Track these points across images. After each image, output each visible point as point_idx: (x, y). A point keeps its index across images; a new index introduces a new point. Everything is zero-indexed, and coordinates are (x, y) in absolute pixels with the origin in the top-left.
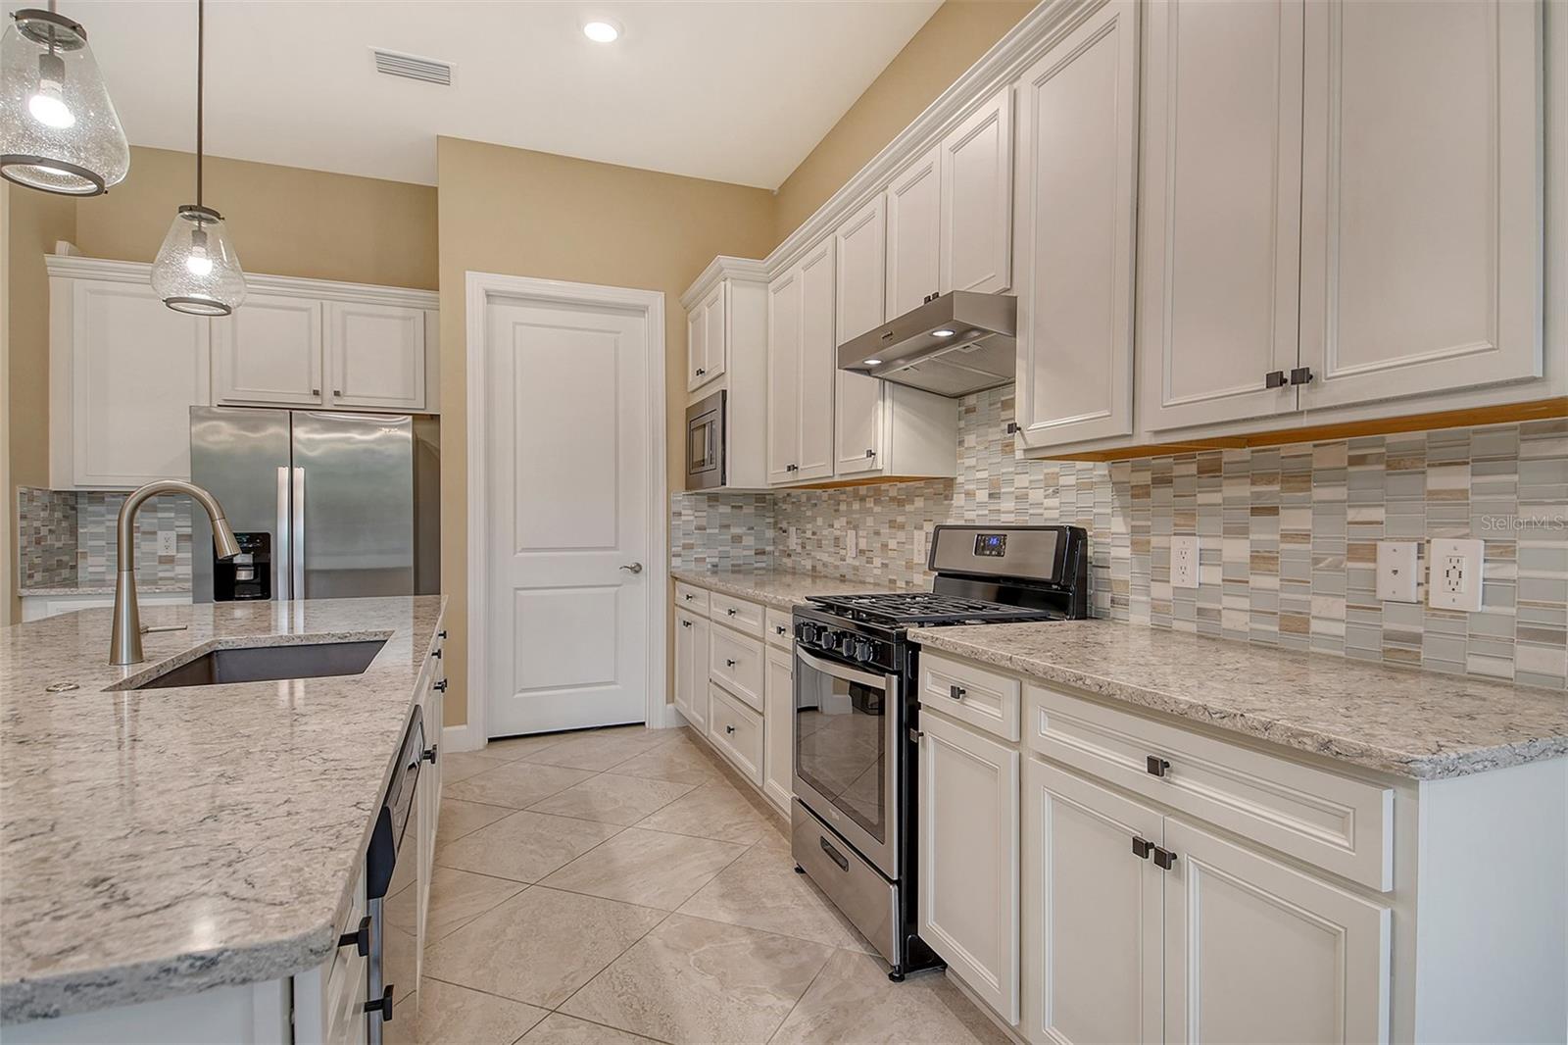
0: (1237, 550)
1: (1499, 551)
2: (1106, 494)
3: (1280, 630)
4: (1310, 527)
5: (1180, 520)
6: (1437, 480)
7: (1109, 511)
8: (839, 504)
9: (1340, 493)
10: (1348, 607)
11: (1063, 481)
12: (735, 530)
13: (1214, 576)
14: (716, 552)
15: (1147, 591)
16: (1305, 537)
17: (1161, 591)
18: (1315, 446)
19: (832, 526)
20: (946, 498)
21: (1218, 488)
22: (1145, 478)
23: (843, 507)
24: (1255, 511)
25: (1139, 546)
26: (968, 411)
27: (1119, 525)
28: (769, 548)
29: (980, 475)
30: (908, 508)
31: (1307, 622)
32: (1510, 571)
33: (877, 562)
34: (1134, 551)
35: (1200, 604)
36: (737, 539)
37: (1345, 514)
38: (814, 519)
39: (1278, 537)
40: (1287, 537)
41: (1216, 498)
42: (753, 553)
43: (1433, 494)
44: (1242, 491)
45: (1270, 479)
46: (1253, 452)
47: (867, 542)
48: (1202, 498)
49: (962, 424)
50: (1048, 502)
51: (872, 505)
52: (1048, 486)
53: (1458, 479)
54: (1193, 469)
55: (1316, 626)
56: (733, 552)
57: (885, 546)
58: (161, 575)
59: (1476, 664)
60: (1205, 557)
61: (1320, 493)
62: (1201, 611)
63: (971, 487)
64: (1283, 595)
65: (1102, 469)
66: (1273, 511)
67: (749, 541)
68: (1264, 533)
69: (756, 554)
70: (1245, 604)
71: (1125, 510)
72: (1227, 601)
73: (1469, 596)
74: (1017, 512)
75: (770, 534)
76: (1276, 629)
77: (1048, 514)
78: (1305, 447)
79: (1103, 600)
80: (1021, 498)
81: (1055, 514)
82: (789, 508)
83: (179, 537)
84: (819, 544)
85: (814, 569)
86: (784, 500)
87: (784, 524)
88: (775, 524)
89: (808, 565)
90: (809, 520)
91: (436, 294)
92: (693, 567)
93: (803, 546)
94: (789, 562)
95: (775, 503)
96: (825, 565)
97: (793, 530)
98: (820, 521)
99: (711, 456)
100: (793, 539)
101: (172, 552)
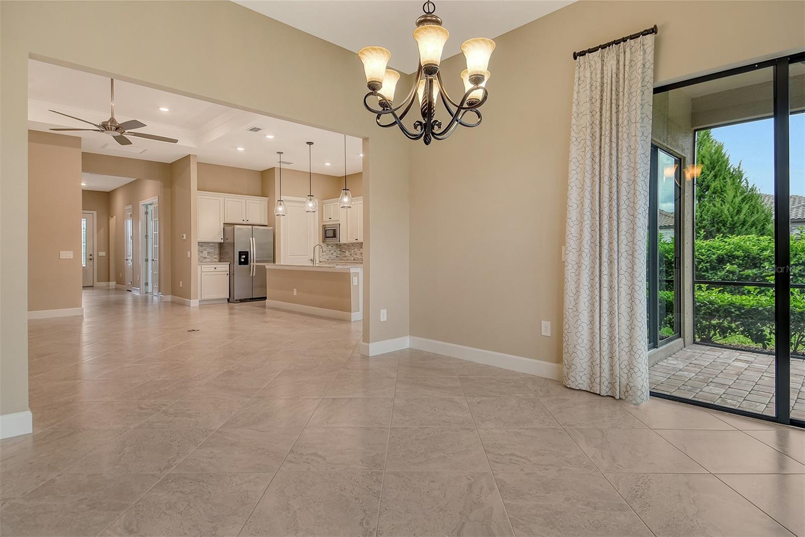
12: (332, 252)
14: (328, 257)
28: (339, 256)
36: (332, 254)
38: (354, 249)
42: (335, 257)
56: (332, 257)
67: (334, 254)
75: (339, 252)
82: (345, 247)
83: (208, 253)
84: (356, 254)
85: (354, 259)
86: (344, 245)
87: (344, 251)
88: (340, 250)
89: (353, 258)
90: (353, 249)
91: (267, 198)
92: (323, 260)
93: (351, 255)
94: (346, 258)
95: (340, 245)
96: (358, 258)
97: (347, 252)
98: (356, 250)
99: (334, 236)
100: (347, 253)
101: (206, 256)
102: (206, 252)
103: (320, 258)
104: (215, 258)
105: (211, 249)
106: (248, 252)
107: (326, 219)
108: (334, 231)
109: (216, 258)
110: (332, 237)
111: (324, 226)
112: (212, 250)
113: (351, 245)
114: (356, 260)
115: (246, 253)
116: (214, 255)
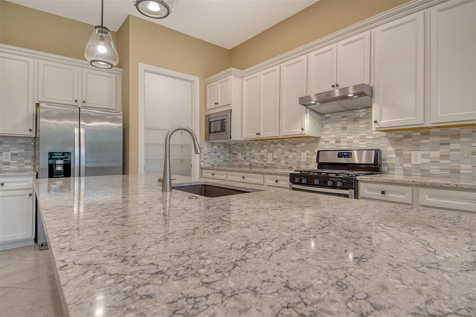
0: (435, 154)
2: (386, 140)
3: (450, 173)
4: (460, 148)
5: (415, 147)
7: (387, 145)
8: (264, 145)
9: (469, 139)
10: (472, 166)
11: (367, 137)
12: (218, 154)
13: (428, 161)
14: (213, 161)
15: (402, 165)
16: (459, 150)
17: (406, 165)
18: (461, 128)
19: (260, 152)
20: (316, 143)
21: (428, 138)
22: (402, 136)
23: (265, 146)
24: (441, 144)
25: (398, 153)
26: (326, 118)
27: (390, 149)
28: (227, 159)
29: (331, 136)
30: (298, 146)
31: (459, 171)
33: (283, 162)
35: (421, 168)
36: (219, 156)
37: (471, 144)
38: (251, 150)
39: (449, 150)
40: (451, 150)
41: (428, 141)
42: (223, 161)
44: (438, 139)
45: (447, 136)
46: (441, 130)
47: (278, 156)
48: (422, 141)
49: (324, 122)
50: (360, 143)
51: (280, 145)
52: (360, 139)
54: (419, 134)
55: (462, 171)
56: (218, 161)
57: (287, 157)
58: (3, 169)
60: (423, 156)
61: (463, 140)
62: (422, 170)
63: (327, 139)
64: (451, 165)
65: (384, 134)
66: (448, 144)
67: (222, 157)
68: (444, 150)
69: (224, 161)
70: (438, 167)
71: (392, 145)
72: (432, 167)
74: (348, 146)
75: (228, 155)
76: (449, 173)
77: (361, 146)
78: (459, 129)
79: (384, 168)
80: (350, 142)
81: (365, 146)
82: (237, 147)
83: (12, 155)
84: (253, 157)
85: (250, 165)
86: (235, 144)
87: (235, 152)
88: (230, 152)
89: (248, 164)
90: (248, 150)
91: (121, 70)
92: (207, 165)
93: (245, 158)
94: (237, 164)
95: (230, 145)
96: (256, 164)
97: (239, 154)
98: (253, 151)
99: (223, 130)
100: (240, 156)
101: (9, 160)
102: (9, 154)
103: (202, 164)
104: (27, 164)
105: (19, 148)
106: (69, 153)
107: (210, 105)
108: (223, 122)
109: (30, 164)
110: (219, 132)
111: (208, 117)
112: (22, 151)
113: (245, 144)
114: (254, 167)
115: (66, 155)
116: (26, 158)
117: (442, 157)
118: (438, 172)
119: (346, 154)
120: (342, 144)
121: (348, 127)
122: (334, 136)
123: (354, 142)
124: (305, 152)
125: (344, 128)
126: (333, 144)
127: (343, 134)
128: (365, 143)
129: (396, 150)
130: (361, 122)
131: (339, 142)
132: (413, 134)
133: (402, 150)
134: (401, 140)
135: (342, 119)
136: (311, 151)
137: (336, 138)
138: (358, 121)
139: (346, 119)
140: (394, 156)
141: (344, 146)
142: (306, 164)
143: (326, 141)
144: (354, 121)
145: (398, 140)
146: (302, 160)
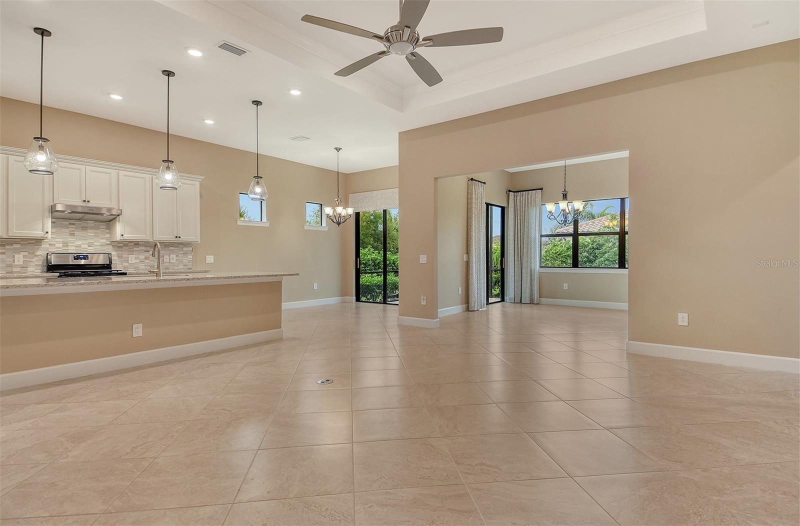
0: (142, 257)
1: (177, 256)
5: (130, 252)
6: (170, 248)
7: (111, 250)
11: (95, 244)
13: (138, 261)
15: (122, 264)
17: (125, 264)
20: (37, 245)
21: (138, 247)
22: (122, 245)
24: (145, 251)
27: (114, 253)
29: (57, 240)
32: (178, 258)
34: (118, 258)
39: (149, 255)
41: (138, 249)
43: (170, 250)
44: (143, 248)
45: (148, 247)
48: (135, 249)
50: (89, 248)
52: (89, 244)
53: (173, 248)
54: (133, 245)
59: (175, 268)
60: (135, 258)
62: (135, 267)
63: (53, 243)
64: (149, 263)
65: (108, 242)
66: (149, 251)
68: (145, 254)
70: (144, 265)
71: (115, 251)
72: (140, 265)
73: (174, 261)
77: (89, 251)
81: (93, 251)
117: (146, 258)
118: (143, 267)
119: (82, 257)
120: (70, 248)
121: (76, 233)
122: (61, 240)
123: (83, 246)
124: (19, 253)
125: (72, 234)
126: (61, 248)
127: (71, 239)
128: (92, 248)
129: (118, 254)
130: (89, 231)
131: (68, 246)
132: (129, 244)
133: (122, 254)
134: (122, 247)
135: (70, 226)
136: (29, 253)
137: (64, 243)
138: (87, 230)
139: (74, 226)
140: (117, 258)
141: (72, 249)
142: (21, 267)
143: (50, 244)
144: (83, 230)
145: (119, 247)
146: (16, 263)
